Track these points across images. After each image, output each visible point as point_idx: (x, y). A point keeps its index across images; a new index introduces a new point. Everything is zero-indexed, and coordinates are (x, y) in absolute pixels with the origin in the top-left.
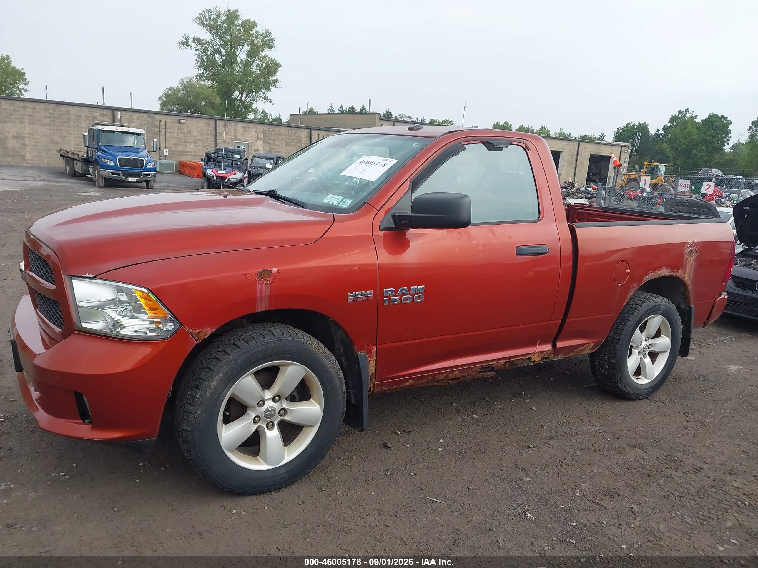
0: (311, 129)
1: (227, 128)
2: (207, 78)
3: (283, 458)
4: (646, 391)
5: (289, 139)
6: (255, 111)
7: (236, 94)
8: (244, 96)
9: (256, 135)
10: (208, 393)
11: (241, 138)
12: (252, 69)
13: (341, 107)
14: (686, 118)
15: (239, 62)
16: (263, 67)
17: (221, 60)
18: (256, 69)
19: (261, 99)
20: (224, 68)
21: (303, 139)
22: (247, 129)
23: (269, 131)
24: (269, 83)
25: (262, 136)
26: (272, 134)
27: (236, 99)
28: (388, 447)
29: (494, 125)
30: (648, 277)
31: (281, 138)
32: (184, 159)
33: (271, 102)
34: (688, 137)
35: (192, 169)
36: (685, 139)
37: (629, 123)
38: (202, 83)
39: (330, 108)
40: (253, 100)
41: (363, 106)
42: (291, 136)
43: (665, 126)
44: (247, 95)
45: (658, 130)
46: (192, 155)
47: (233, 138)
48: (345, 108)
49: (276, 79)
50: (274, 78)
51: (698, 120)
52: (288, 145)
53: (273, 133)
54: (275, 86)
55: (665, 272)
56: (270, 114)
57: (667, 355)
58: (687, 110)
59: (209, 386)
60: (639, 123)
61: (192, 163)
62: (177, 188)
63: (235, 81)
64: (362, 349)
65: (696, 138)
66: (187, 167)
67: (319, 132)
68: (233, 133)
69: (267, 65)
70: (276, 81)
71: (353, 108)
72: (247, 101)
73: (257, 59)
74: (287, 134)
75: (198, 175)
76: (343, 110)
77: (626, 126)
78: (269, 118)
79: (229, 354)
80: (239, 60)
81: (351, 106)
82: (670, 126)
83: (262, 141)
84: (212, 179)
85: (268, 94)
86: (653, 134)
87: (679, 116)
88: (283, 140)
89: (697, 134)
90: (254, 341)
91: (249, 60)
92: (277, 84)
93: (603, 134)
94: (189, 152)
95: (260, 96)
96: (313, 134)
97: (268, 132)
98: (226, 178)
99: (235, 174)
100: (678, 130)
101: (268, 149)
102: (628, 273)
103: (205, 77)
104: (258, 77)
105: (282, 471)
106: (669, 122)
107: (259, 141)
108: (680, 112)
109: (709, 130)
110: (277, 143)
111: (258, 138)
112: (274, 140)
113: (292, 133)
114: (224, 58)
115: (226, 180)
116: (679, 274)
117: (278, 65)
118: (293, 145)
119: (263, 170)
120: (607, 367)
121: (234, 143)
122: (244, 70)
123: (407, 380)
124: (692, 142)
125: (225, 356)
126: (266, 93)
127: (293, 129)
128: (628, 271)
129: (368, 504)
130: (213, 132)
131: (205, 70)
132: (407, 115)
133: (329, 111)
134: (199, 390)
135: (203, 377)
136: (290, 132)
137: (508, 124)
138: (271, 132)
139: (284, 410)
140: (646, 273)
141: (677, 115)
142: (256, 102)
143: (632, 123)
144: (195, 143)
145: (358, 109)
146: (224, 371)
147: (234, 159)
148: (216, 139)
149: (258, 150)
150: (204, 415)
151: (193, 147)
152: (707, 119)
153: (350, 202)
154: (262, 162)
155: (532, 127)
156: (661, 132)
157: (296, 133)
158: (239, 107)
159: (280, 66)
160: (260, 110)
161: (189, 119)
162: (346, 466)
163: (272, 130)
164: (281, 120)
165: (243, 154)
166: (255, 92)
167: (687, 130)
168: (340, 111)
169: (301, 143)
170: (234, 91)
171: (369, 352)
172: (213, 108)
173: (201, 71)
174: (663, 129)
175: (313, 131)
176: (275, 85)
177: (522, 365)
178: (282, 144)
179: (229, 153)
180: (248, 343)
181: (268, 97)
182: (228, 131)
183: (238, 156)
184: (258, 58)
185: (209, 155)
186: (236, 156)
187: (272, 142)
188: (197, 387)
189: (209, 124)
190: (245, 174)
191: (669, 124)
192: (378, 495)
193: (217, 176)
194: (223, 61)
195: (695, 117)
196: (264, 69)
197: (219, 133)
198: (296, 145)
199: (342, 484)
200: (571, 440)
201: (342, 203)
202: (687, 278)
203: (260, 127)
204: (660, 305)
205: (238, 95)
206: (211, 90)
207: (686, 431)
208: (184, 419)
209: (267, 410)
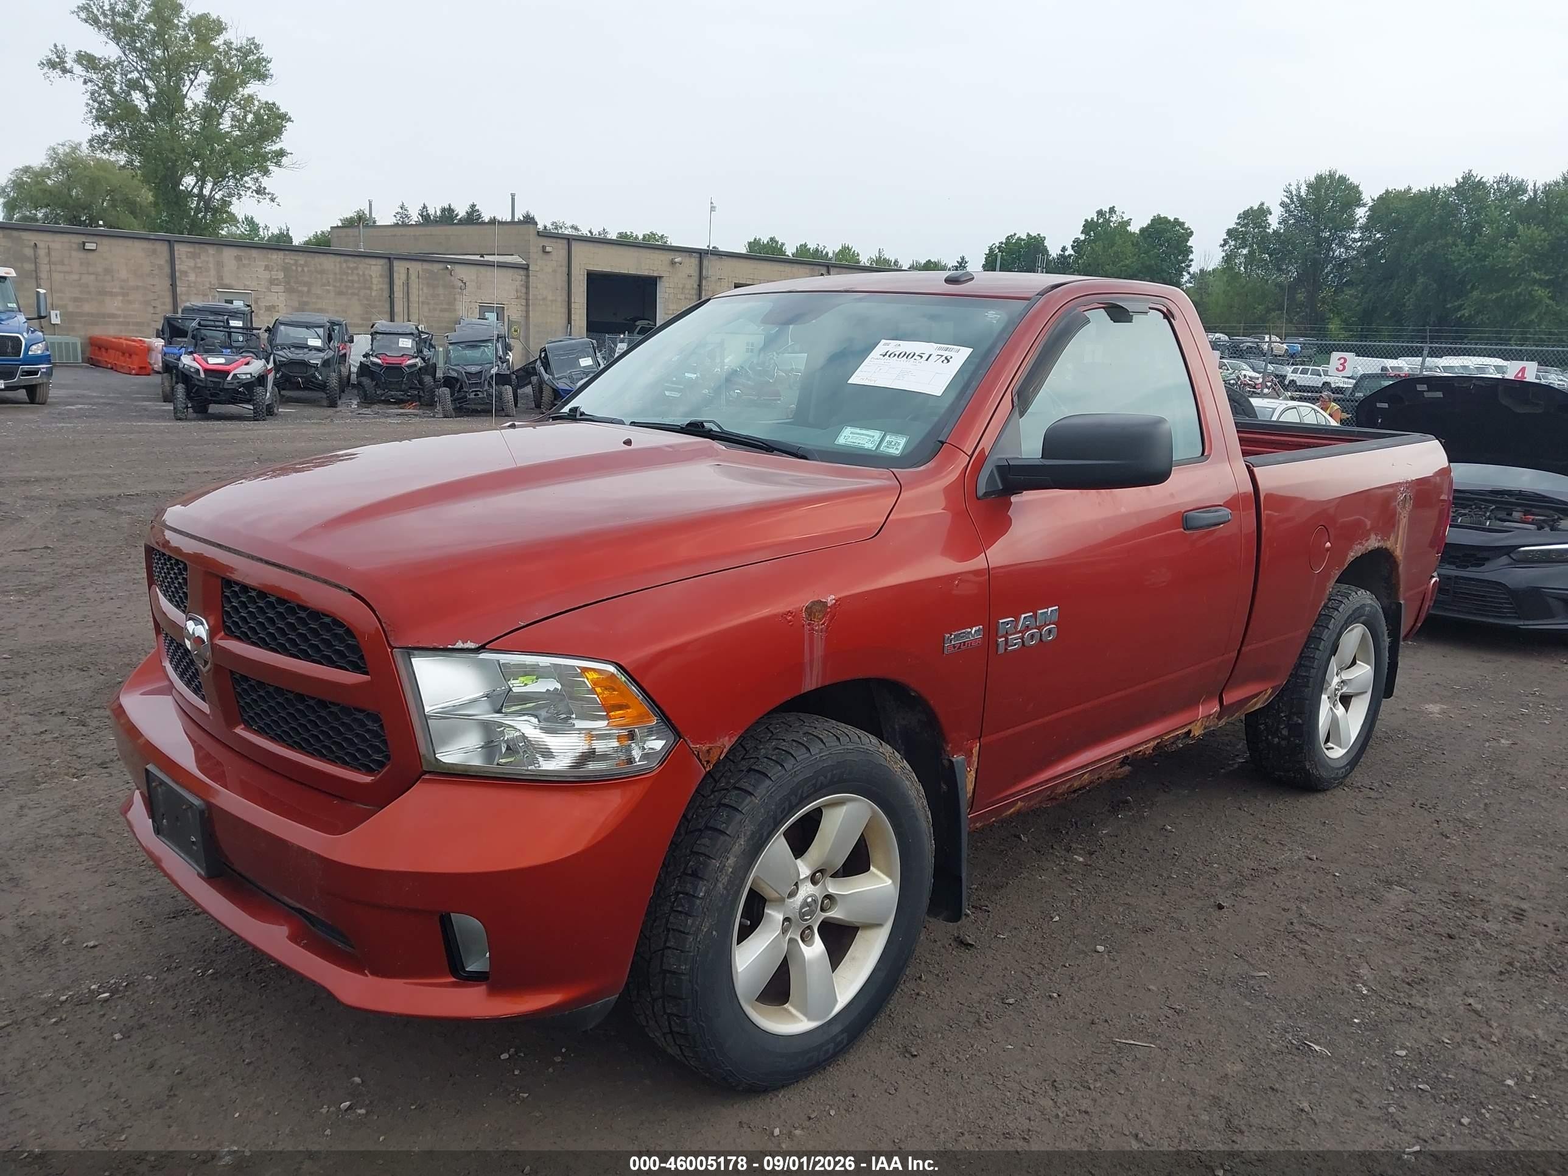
0: (390, 259)
1: (198, 260)
2: (115, 146)
3: (835, 1001)
4: (1344, 770)
5: (341, 280)
6: (233, 219)
7: (189, 181)
8: (209, 185)
9: (266, 275)
10: (720, 885)
11: (234, 283)
12: (221, 127)
13: (425, 207)
14: (1112, 224)
15: (189, 110)
16: (249, 120)
17: (146, 104)
18: (232, 126)
19: (249, 193)
20: (155, 122)
21: (375, 281)
22: (245, 262)
23: (296, 264)
24: (265, 158)
25: (281, 275)
26: (303, 270)
27: (190, 194)
28: (972, 945)
29: (750, 243)
30: (1352, 554)
31: (324, 280)
32: (101, 332)
33: (272, 200)
34: (1118, 262)
35: (124, 354)
36: (1113, 264)
37: (1011, 236)
38: (105, 156)
39: (400, 210)
40: (231, 195)
41: (473, 206)
42: (347, 274)
43: (1076, 241)
44: (215, 184)
45: (1064, 249)
46: (119, 323)
47: (214, 281)
48: (435, 209)
49: (281, 149)
50: (275, 147)
51: (1134, 228)
52: (340, 293)
53: (306, 269)
54: (278, 164)
55: (1373, 543)
56: (263, 226)
57: (1367, 697)
58: (1112, 210)
59: (721, 869)
60: (1028, 235)
61: (125, 342)
62: (102, 401)
63: (186, 153)
64: (958, 750)
65: (1132, 262)
66: (110, 351)
67: (407, 264)
68: (213, 272)
69: (257, 115)
70: (281, 153)
71: (450, 210)
72: (217, 196)
73: (233, 103)
74: (337, 271)
75: (141, 368)
76: (428, 214)
77: (1004, 241)
78: (261, 233)
79: (751, 794)
80: (189, 104)
81: (447, 206)
82: (1084, 241)
83: (281, 288)
84: (195, 376)
85: (265, 182)
86: (1055, 256)
87: (1100, 221)
88: (328, 284)
89: (1135, 255)
90: (793, 761)
91: (213, 104)
92: (284, 160)
93: (963, 258)
94: (113, 316)
95: (246, 185)
96: (395, 269)
97: (294, 268)
98: (228, 373)
99: (247, 364)
100: (1098, 247)
101: (296, 304)
102: (1328, 549)
103: (112, 143)
104: (239, 143)
105: (837, 1029)
106: (1082, 233)
107: (274, 288)
108: (1100, 213)
109: (1154, 247)
110: (317, 290)
111: (272, 282)
112: (309, 284)
113: (348, 268)
114: (153, 100)
115: (229, 378)
116: (1388, 545)
117: (284, 117)
118: (353, 294)
119: (301, 352)
120: (1285, 732)
121: (217, 294)
122: (203, 128)
123: (1014, 803)
124: (1126, 271)
125: (744, 800)
126: (261, 179)
127: (350, 258)
128: (1328, 544)
129: (1018, 1071)
130: (167, 270)
131: (110, 126)
132: (568, 224)
133: (398, 216)
134: (702, 879)
135: (703, 850)
136: (344, 265)
137: (777, 242)
138: (302, 266)
139: (829, 897)
140: (1350, 548)
141: (1095, 220)
142: (239, 198)
143: (1015, 234)
144: (125, 295)
145: (461, 211)
146: (748, 833)
147: (232, 330)
148: (173, 285)
149: (274, 307)
150: (714, 933)
151: (120, 305)
152: (1149, 226)
153: (902, 441)
154: (299, 333)
155: (825, 247)
156: (1070, 251)
157: (356, 268)
158: (198, 210)
159: (289, 120)
160: (240, 217)
161: (106, 241)
162: (920, 998)
163: (302, 262)
164: (291, 239)
165: (249, 317)
166: (234, 177)
167: (1115, 248)
168: (422, 216)
169: (370, 289)
170: (183, 176)
171: (969, 754)
172: (132, 213)
173: (101, 130)
174: (1073, 247)
175: (396, 263)
176: (280, 161)
177: (1174, 746)
178: (328, 291)
179: (220, 318)
180: (782, 766)
181: (265, 188)
182: (200, 268)
183: (239, 324)
184: (234, 100)
185: (175, 323)
186: (233, 323)
187: (305, 289)
188: (695, 874)
189: (154, 252)
190: (268, 363)
191: (1082, 237)
192: (1023, 1049)
193: (206, 371)
194: (152, 108)
195: (1128, 223)
196: (252, 125)
197: (182, 272)
198: (357, 295)
199: (940, 1035)
200: (1274, 884)
201: (884, 444)
202: (1399, 553)
203: (274, 257)
204: (1363, 606)
205: (193, 183)
206: (128, 172)
207: (1448, 840)
208: (669, 948)
209: (805, 904)
